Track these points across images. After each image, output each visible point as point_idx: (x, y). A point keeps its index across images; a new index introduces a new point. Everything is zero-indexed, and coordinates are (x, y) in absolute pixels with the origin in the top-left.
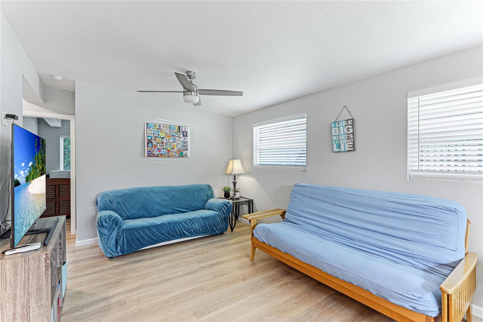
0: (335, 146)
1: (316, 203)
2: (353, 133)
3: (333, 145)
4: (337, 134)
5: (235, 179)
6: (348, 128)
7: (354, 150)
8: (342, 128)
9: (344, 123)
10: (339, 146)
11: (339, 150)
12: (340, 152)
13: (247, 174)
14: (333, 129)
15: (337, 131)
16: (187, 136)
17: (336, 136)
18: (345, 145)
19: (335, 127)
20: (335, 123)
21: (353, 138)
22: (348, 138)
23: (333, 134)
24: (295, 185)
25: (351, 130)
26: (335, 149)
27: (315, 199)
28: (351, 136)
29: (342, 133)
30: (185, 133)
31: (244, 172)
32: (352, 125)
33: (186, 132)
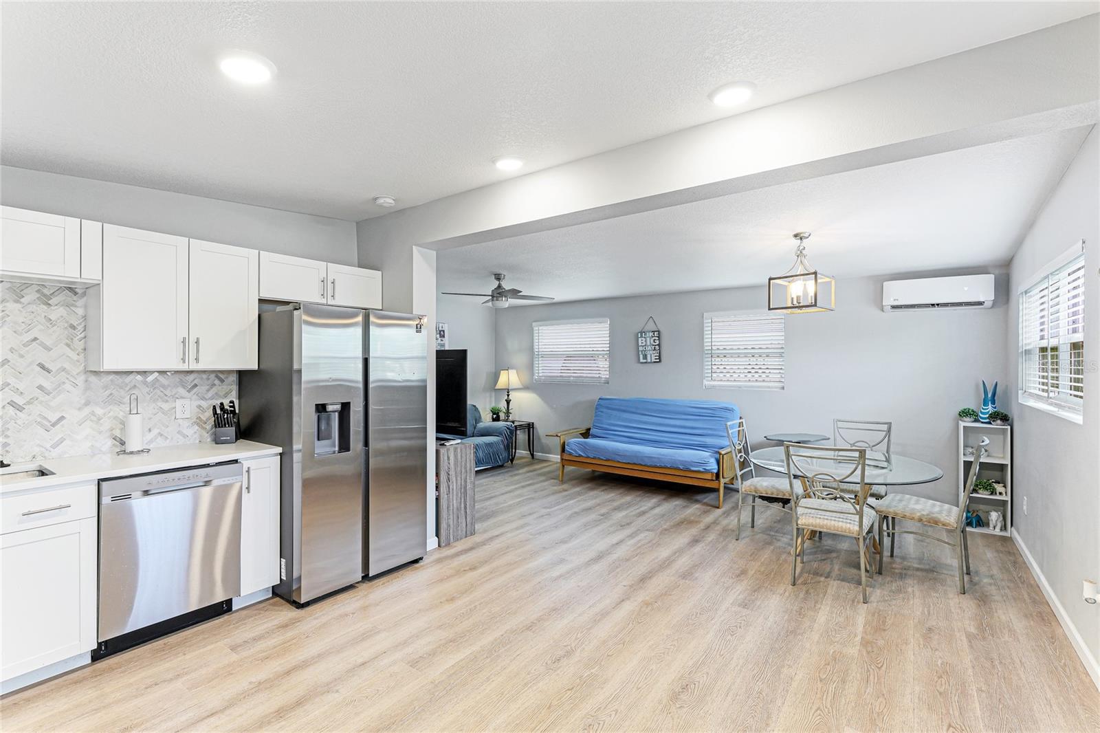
0: (641, 356)
1: (626, 415)
2: (659, 345)
3: (639, 355)
4: (644, 344)
5: (508, 395)
6: (655, 340)
7: (660, 361)
8: (648, 339)
9: (651, 334)
10: (645, 357)
11: (645, 361)
12: (646, 362)
13: (526, 388)
14: (640, 339)
15: (643, 341)
16: (444, 336)
17: (643, 346)
18: (652, 356)
19: (641, 337)
20: (641, 333)
21: (659, 349)
22: (655, 350)
23: (640, 344)
24: (600, 399)
25: (657, 342)
26: (642, 360)
27: (624, 411)
28: (657, 347)
29: (648, 344)
30: (442, 333)
31: (521, 387)
32: (658, 337)
33: (444, 331)
